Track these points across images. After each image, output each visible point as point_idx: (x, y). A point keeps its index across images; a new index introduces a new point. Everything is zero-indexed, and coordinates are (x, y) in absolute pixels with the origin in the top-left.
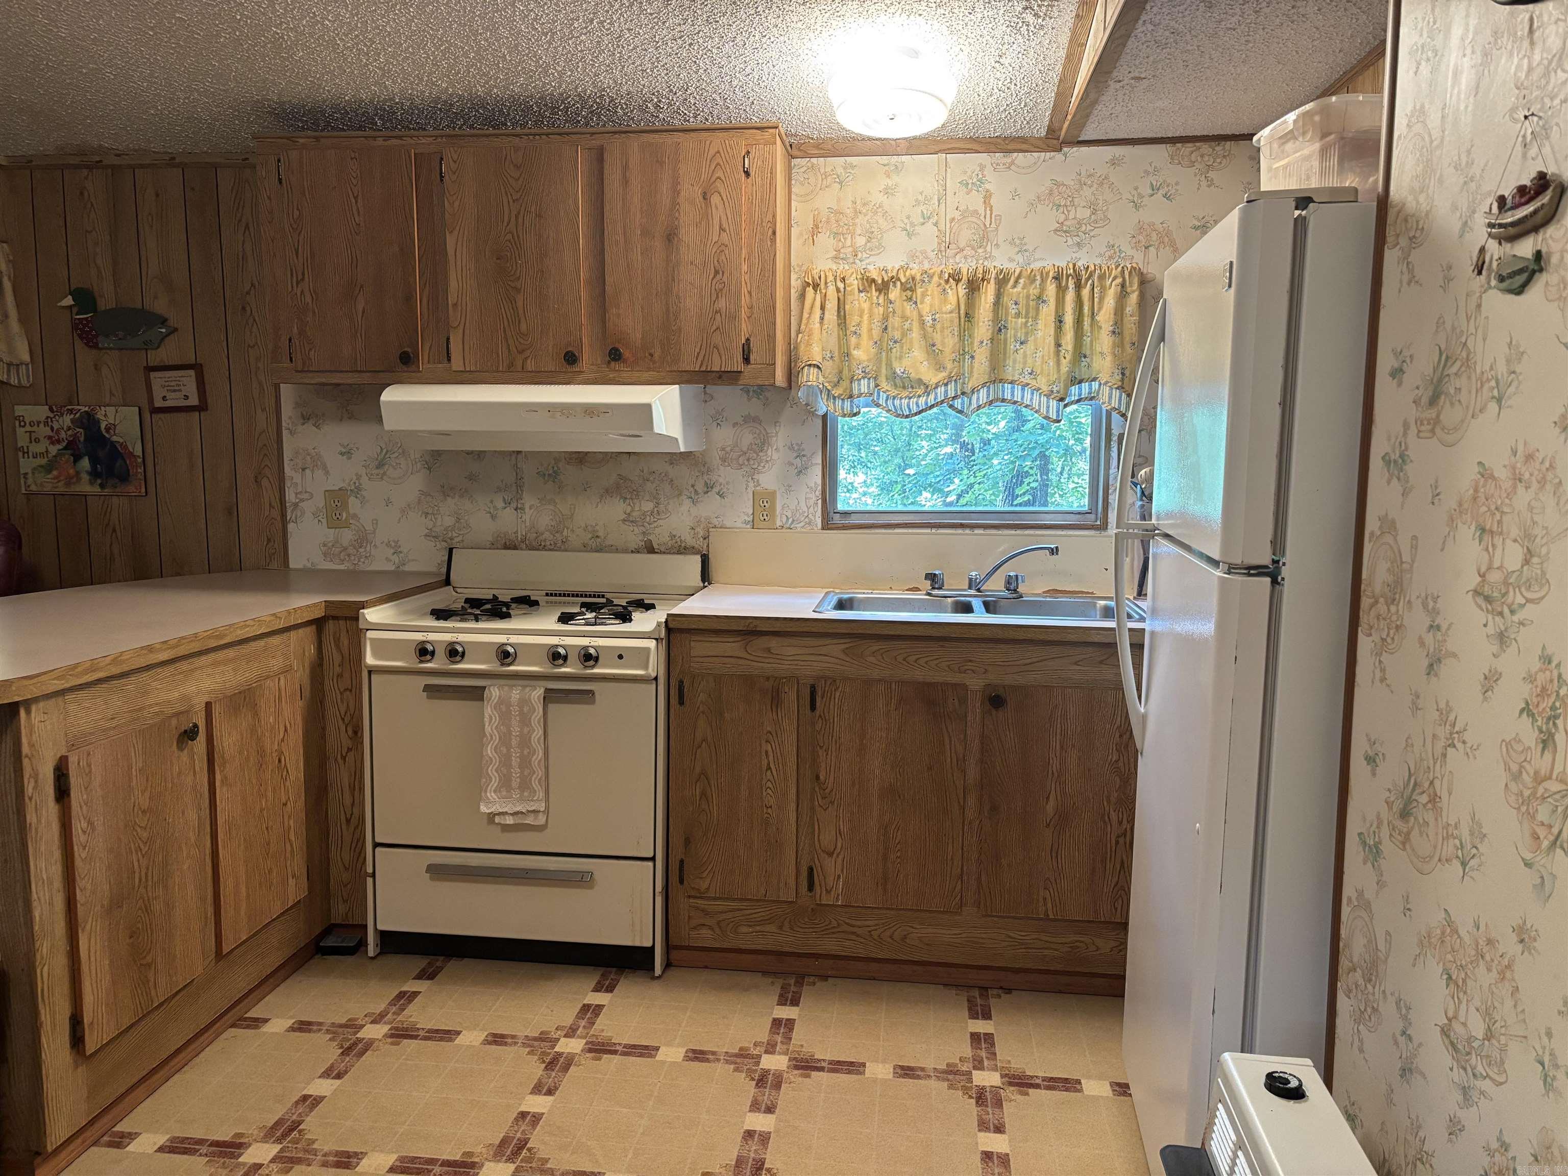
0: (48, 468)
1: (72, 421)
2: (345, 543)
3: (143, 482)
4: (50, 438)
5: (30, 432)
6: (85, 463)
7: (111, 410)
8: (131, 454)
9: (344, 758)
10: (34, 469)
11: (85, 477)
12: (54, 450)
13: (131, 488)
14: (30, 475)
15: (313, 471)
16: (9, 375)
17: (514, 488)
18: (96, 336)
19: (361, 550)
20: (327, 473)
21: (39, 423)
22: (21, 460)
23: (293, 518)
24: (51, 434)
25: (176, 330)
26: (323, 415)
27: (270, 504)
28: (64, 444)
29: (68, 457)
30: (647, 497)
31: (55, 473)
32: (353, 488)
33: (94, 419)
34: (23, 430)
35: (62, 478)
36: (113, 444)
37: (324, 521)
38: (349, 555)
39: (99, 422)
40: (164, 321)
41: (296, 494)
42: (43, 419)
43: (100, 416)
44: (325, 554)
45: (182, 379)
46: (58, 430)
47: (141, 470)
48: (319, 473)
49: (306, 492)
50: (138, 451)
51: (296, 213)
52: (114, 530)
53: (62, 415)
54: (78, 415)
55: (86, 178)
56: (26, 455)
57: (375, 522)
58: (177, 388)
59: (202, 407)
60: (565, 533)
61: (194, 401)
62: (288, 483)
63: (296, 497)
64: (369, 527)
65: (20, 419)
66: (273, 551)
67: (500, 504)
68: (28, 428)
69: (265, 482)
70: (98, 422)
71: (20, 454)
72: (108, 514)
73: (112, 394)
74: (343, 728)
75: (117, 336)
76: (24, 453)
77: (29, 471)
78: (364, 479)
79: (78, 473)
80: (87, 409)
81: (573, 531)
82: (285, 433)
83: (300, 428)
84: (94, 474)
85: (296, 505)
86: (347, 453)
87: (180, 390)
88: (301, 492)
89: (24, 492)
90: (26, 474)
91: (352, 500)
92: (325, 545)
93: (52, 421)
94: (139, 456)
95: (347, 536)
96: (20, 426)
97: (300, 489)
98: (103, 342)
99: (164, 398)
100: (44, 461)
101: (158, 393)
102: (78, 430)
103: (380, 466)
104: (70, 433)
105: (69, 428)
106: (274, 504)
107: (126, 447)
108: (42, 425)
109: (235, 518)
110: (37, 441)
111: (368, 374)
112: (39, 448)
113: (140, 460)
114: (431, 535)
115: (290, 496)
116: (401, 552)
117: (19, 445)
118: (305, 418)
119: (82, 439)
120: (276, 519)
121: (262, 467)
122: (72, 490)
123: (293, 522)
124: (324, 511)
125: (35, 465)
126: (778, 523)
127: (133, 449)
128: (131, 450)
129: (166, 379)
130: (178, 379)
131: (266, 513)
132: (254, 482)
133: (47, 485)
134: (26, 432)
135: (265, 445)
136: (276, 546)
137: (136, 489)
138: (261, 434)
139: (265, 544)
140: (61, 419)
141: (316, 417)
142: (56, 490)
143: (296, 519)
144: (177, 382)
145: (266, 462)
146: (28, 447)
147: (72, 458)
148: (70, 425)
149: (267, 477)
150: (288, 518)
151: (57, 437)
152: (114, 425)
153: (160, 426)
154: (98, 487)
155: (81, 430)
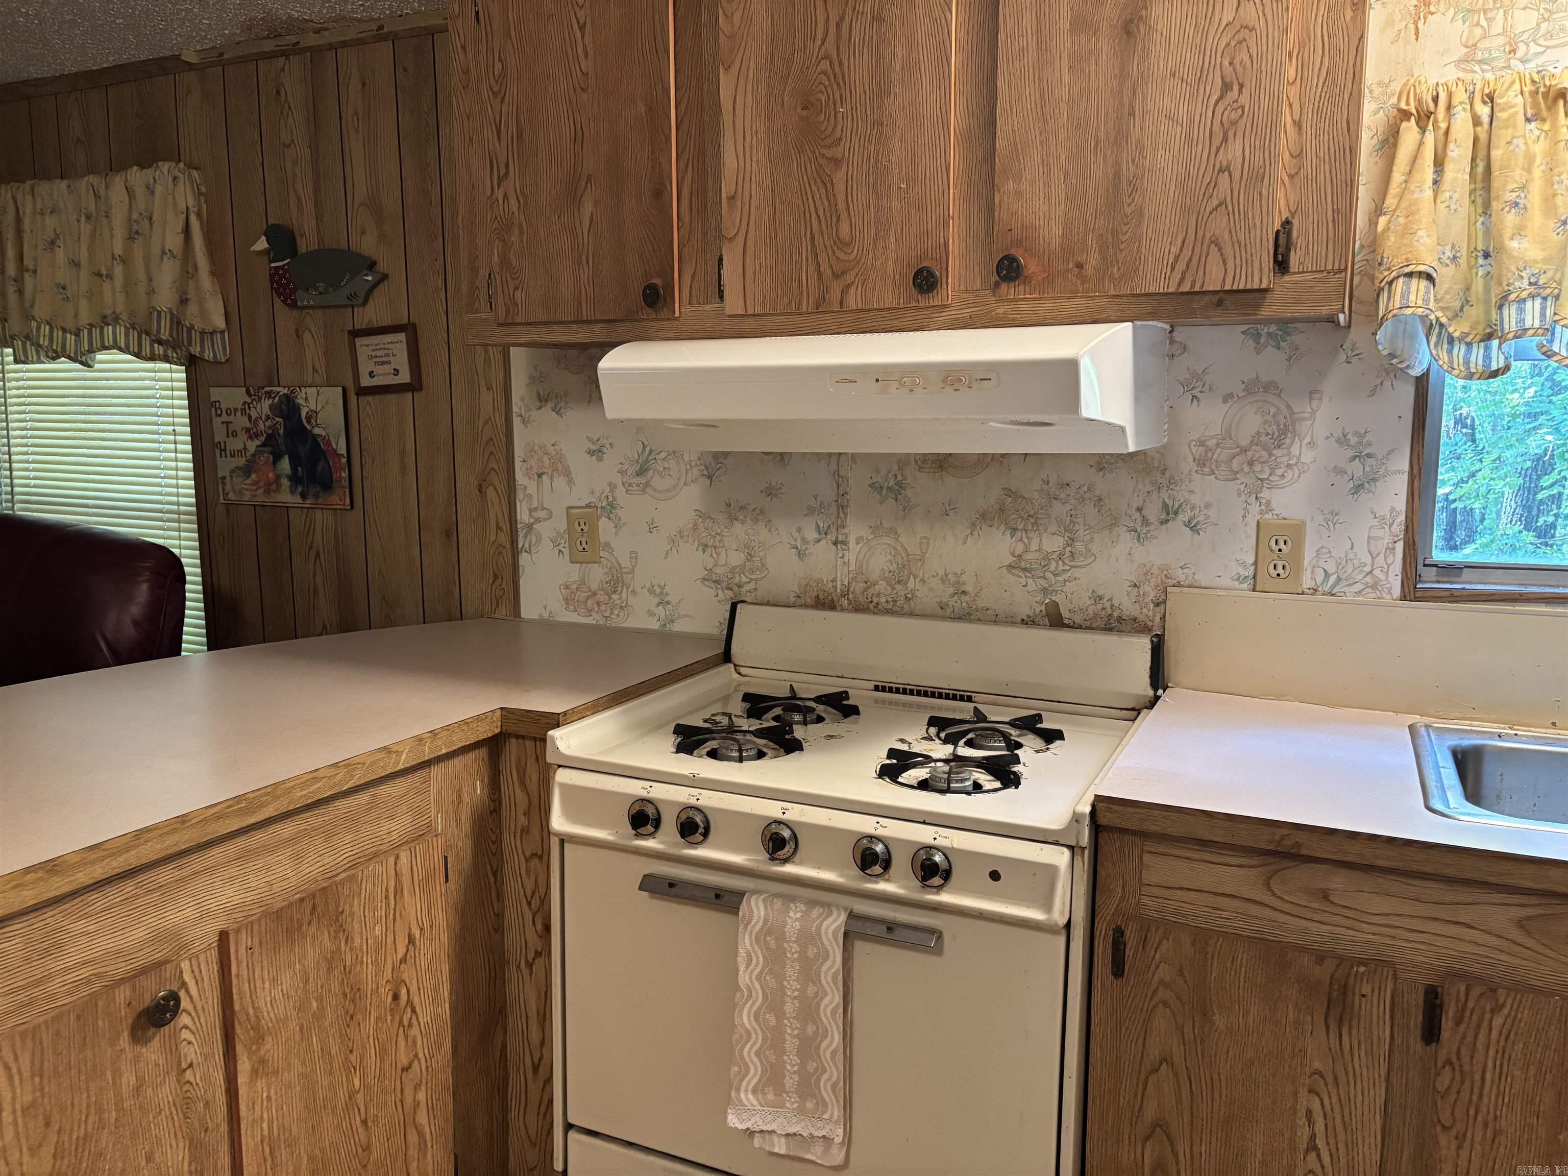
0: (247, 470)
1: (271, 407)
2: (595, 586)
3: (347, 491)
4: (248, 430)
5: (227, 422)
6: (285, 464)
7: (312, 391)
8: (335, 453)
9: (530, 966)
10: (232, 471)
11: (286, 483)
12: (252, 446)
13: (334, 499)
14: (228, 480)
15: (552, 479)
16: (202, 346)
17: (834, 509)
18: (294, 291)
19: (615, 597)
20: (570, 482)
21: (236, 410)
22: (218, 459)
23: (527, 545)
24: (248, 425)
25: (385, 277)
26: (566, 395)
27: (497, 525)
28: (263, 439)
29: (267, 457)
30: (1053, 528)
31: (254, 476)
32: (604, 504)
33: (293, 401)
34: (219, 420)
35: (261, 484)
36: (315, 437)
37: (566, 551)
38: (598, 604)
39: (299, 408)
40: (372, 265)
41: (531, 511)
42: (240, 406)
44: (567, 601)
45: (391, 346)
46: (256, 420)
47: (345, 474)
48: (560, 481)
49: (543, 509)
50: (342, 449)
51: (498, 66)
52: (318, 555)
53: (260, 399)
54: (277, 399)
55: (283, 70)
57: (634, 556)
58: (386, 359)
59: (415, 386)
60: (911, 584)
61: (405, 377)
62: (520, 495)
63: (531, 516)
64: (625, 563)
65: (215, 405)
66: (501, 593)
67: (812, 535)
68: (225, 418)
69: (491, 492)
70: (297, 409)
71: (218, 452)
72: (311, 533)
73: (315, 370)
74: (528, 916)
75: (316, 289)
76: (221, 450)
77: (228, 475)
78: (620, 492)
79: (278, 477)
80: (286, 391)
81: (923, 581)
82: (516, 421)
83: (535, 414)
84: (295, 479)
85: (530, 527)
86: (597, 453)
87: (389, 363)
88: (536, 509)
89: (222, 501)
90: (224, 478)
91: (603, 523)
92: (567, 587)
93: (249, 408)
94: (342, 455)
95: (597, 575)
96: (217, 415)
97: (535, 505)
98: (303, 299)
99: (371, 374)
100: (241, 461)
101: (365, 367)
103: (641, 473)
104: (268, 423)
105: (268, 418)
106: (502, 524)
107: (328, 443)
108: (239, 414)
109: (455, 545)
110: (235, 434)
111: (600, 326)
112: (235, 444)
113: (344, 460)
114: (711, 579)
115: (523, 515)
116: (668, 603)
117: (216, 441)
118: (542, 399)
119: (281, 431)
120: (504, 547)
121: (487, 471)
122: (272, 500)
123: (526, 551)
124: (567, 536)
125: (232, 466)
126: (1307, 583)
127: (337, 445)
128: (335, 447)
129: (374, 347)
130: (387, 346)
131: (493, 538)
132: (477, 492)
133: (246, 492)
134: (223, 423)
135: (491, 439)
136: (504, 586)
137: (340, 499)
138: (486, 422)
139: (491, 581)
140: (259, 406)
141: (556, 397)
142: (255, 499)
143: (530, 548)
144: (386, 351)
145: (493, 464)
146: (225, 442)
147: (271, 457)
148: (269, 413)
149: (494, 487)
150: (520, 546)
151: (255, 430)
152: (315, 412)
153: (368, 414)
154: (299, 496)
155: (280, 420)
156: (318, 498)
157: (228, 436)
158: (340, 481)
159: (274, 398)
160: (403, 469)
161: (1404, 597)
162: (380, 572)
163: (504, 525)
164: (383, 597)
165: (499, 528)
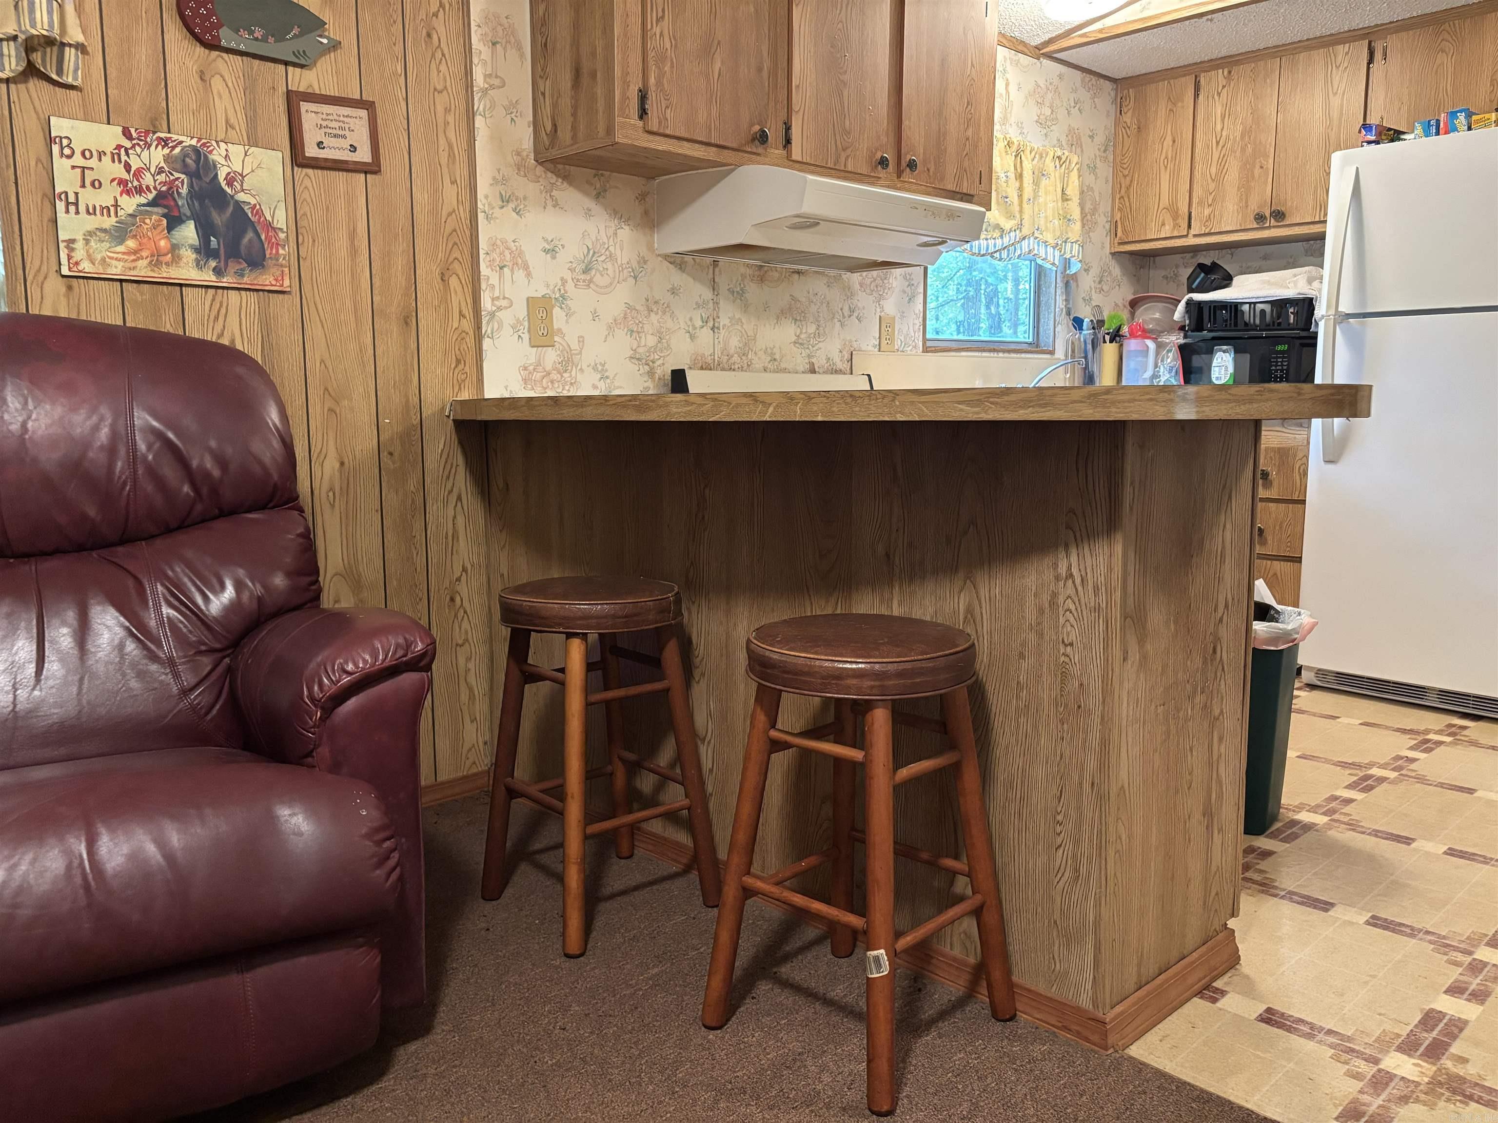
0: (120, 234)
1: (167, 159)
2: (549, 367)
4: (122, 182)
5: (83, 168)
6: (189, 232)
7: (236, 151)
8: (269, 225)
10: (90, 233)
11: (189, 256)
12: (130, 204)
13: (267, 280)
14: (79, 245)
15: (512, 271)
17: (711, 305)
18: (219, 26)
19: (566, 375)
20: (529, 275)
21: (101, 154)
22: (61, 215)
23: (489, 331)
24: (125, 176)
25: (336, 43)
26: (525, 198)
27: (460, 312)
28: (151, 196)
29: (156, 219)
30: (811, 319)
31: (131, 243)
32: (558, 295)
33: (206, 157)
34: (69, 163)
35: (144, 254)
36: (238, 205)
37: (526, 337)
38: (552, 382)
39: (215, 166)
40: (322, 27)
41: (493, 299)
42: (109, 148)
43: (217, 156)
44: (525, 381)
45: (347, 120)
46: (138, 170)
47: (289, 252)
48: (520, 274)
49: (504, 298)
50: (285, 224)
53: (148, 146)
54: (177, 150)
56: (72, 208)
57: (581, 340)
58: (341, 133)
60: (750, 356)
61: (364, 155)
62: (484, 285)
63: (493, 305)
64: (575, 346)
65: (63, 142)
66: (463, 377)
67: (699, 323)
68: (78, 160)
69: (453, 281)
70: (212, 167)
71: (61, 205)
72: (221, 319)
73: (229, 125)
75: (251, 33)
76: (68, 204)
77: (80, 237)
78: (570, 285)
79: (174, 247)
80: (194, 142)
81: (755, 353)
82: (481, 216)
83: (497, 212)
84: (204, 251)
85: (492, 315)
86: (551, 252)
87: (344, 137)
88: (498, 298)
89: (64, 272)
90: (73, 241)
91: (556, 311)
92: (525, 369)
93: (127, 154)
94: (286, 232)
95: (551, 356)
96: (62, 155)
97: (497, 294)
98: (230, 39)
99: (320, 145)
100: (109, 222)
101: (310, 136)
102: (177, 175)
103: (586, 271)
104: (162, 178)
105: (160, 171)
106: (465, 312)
107: (260, 213)
108: (107, 159)
109: (415, 330)
110: (96, 184)
112: (105, 197)
113: (288, 238)
114: (635, 358)
115: (487, 303)
116: (607, 377)
117: (58, 190)
118: (505, 200)
119: (184, 191)
120: (467, 333)
121: (451, 259)
122: (165, 275)
123: (488, 337)
124: (526, 324)
125: (90, 227)
126: (896, 347)
127: (273, 218)
128: (269, 218)
129: (324, 116)
130: (342, 118)
131: (455, 325)
132: (440, 281)
133: (114, 262)
134: (73, 167)
135: (455, 230)
136: (467, 369)
137: (276, 280)
138: (450, 214)
139: (453, 366)
140: (146, 152)
141: (517, 200)
142: (132, 273)
143: (492, 333)
144: (341, 124)
145: (456, 254)
146: (76, 194)
147: (165, 221)
148: (162, 164)
149: (457, 275)
150: (483, 332)
151: (136, 183)
152: (241, 175)
153: (306, 187)
154: (211, 273)
155: (183, 176)
156: (242, 276)
157: (83, 186)
158: (277, 260)
159: (173, 148)
160: (354, 251)
161: (923, 352)
162: (322, 361)
163: (468, 312)
164: (326, 389)
165: (462, 315)
